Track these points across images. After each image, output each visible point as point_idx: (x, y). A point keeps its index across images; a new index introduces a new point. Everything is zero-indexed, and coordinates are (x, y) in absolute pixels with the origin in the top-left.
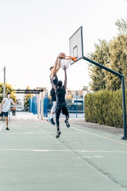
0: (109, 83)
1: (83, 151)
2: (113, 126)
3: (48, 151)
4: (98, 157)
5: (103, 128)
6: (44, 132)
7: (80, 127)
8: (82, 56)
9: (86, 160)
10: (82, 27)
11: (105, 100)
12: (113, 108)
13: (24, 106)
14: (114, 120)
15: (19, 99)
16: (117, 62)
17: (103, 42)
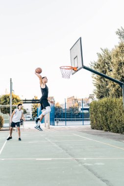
0: (112, 91)
1: (85, 159)
2: (118, 132)
3: (51, 159)
4: (99, 164)
5: (108, 135)
6: (49, 141)
7: (85, 134)
8: (82, 66)
9: (87, 167)
10: (80, 38)
11: (109, 107)
12: (117, 115)
13: (33, 115)
14: (118, 127)
15: (27, 109)
16: (119, 70)
17: (106, 51)
